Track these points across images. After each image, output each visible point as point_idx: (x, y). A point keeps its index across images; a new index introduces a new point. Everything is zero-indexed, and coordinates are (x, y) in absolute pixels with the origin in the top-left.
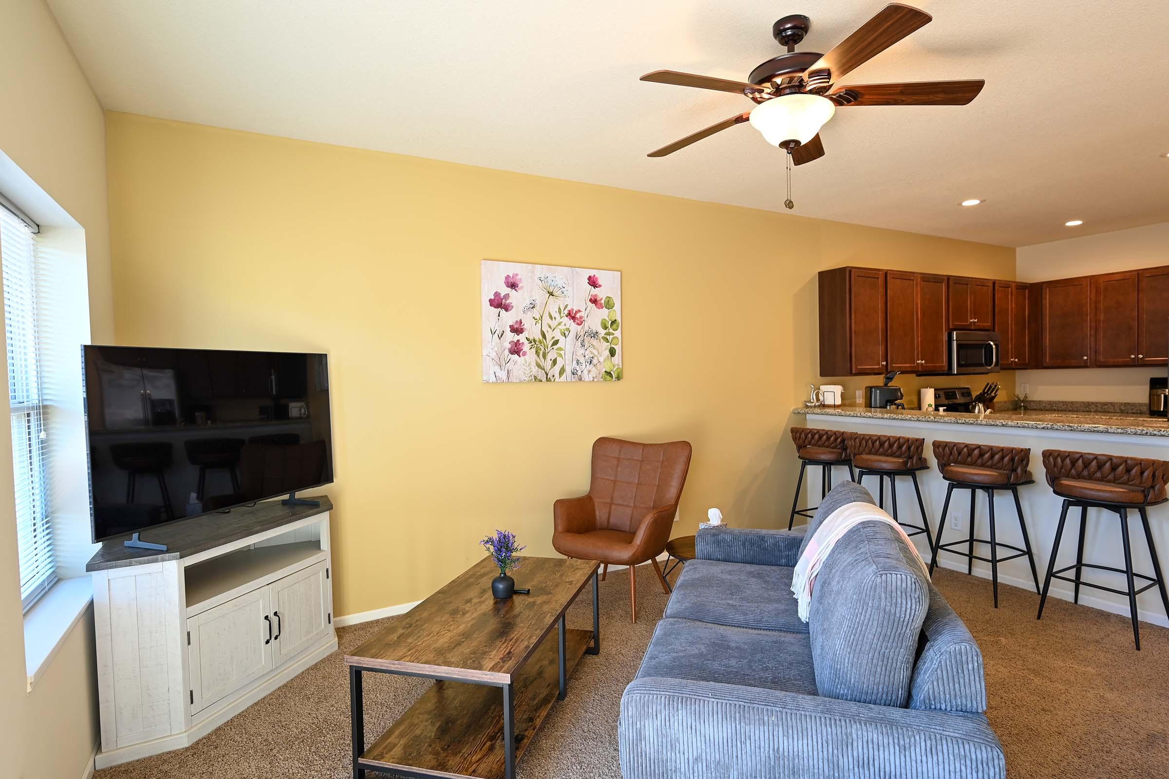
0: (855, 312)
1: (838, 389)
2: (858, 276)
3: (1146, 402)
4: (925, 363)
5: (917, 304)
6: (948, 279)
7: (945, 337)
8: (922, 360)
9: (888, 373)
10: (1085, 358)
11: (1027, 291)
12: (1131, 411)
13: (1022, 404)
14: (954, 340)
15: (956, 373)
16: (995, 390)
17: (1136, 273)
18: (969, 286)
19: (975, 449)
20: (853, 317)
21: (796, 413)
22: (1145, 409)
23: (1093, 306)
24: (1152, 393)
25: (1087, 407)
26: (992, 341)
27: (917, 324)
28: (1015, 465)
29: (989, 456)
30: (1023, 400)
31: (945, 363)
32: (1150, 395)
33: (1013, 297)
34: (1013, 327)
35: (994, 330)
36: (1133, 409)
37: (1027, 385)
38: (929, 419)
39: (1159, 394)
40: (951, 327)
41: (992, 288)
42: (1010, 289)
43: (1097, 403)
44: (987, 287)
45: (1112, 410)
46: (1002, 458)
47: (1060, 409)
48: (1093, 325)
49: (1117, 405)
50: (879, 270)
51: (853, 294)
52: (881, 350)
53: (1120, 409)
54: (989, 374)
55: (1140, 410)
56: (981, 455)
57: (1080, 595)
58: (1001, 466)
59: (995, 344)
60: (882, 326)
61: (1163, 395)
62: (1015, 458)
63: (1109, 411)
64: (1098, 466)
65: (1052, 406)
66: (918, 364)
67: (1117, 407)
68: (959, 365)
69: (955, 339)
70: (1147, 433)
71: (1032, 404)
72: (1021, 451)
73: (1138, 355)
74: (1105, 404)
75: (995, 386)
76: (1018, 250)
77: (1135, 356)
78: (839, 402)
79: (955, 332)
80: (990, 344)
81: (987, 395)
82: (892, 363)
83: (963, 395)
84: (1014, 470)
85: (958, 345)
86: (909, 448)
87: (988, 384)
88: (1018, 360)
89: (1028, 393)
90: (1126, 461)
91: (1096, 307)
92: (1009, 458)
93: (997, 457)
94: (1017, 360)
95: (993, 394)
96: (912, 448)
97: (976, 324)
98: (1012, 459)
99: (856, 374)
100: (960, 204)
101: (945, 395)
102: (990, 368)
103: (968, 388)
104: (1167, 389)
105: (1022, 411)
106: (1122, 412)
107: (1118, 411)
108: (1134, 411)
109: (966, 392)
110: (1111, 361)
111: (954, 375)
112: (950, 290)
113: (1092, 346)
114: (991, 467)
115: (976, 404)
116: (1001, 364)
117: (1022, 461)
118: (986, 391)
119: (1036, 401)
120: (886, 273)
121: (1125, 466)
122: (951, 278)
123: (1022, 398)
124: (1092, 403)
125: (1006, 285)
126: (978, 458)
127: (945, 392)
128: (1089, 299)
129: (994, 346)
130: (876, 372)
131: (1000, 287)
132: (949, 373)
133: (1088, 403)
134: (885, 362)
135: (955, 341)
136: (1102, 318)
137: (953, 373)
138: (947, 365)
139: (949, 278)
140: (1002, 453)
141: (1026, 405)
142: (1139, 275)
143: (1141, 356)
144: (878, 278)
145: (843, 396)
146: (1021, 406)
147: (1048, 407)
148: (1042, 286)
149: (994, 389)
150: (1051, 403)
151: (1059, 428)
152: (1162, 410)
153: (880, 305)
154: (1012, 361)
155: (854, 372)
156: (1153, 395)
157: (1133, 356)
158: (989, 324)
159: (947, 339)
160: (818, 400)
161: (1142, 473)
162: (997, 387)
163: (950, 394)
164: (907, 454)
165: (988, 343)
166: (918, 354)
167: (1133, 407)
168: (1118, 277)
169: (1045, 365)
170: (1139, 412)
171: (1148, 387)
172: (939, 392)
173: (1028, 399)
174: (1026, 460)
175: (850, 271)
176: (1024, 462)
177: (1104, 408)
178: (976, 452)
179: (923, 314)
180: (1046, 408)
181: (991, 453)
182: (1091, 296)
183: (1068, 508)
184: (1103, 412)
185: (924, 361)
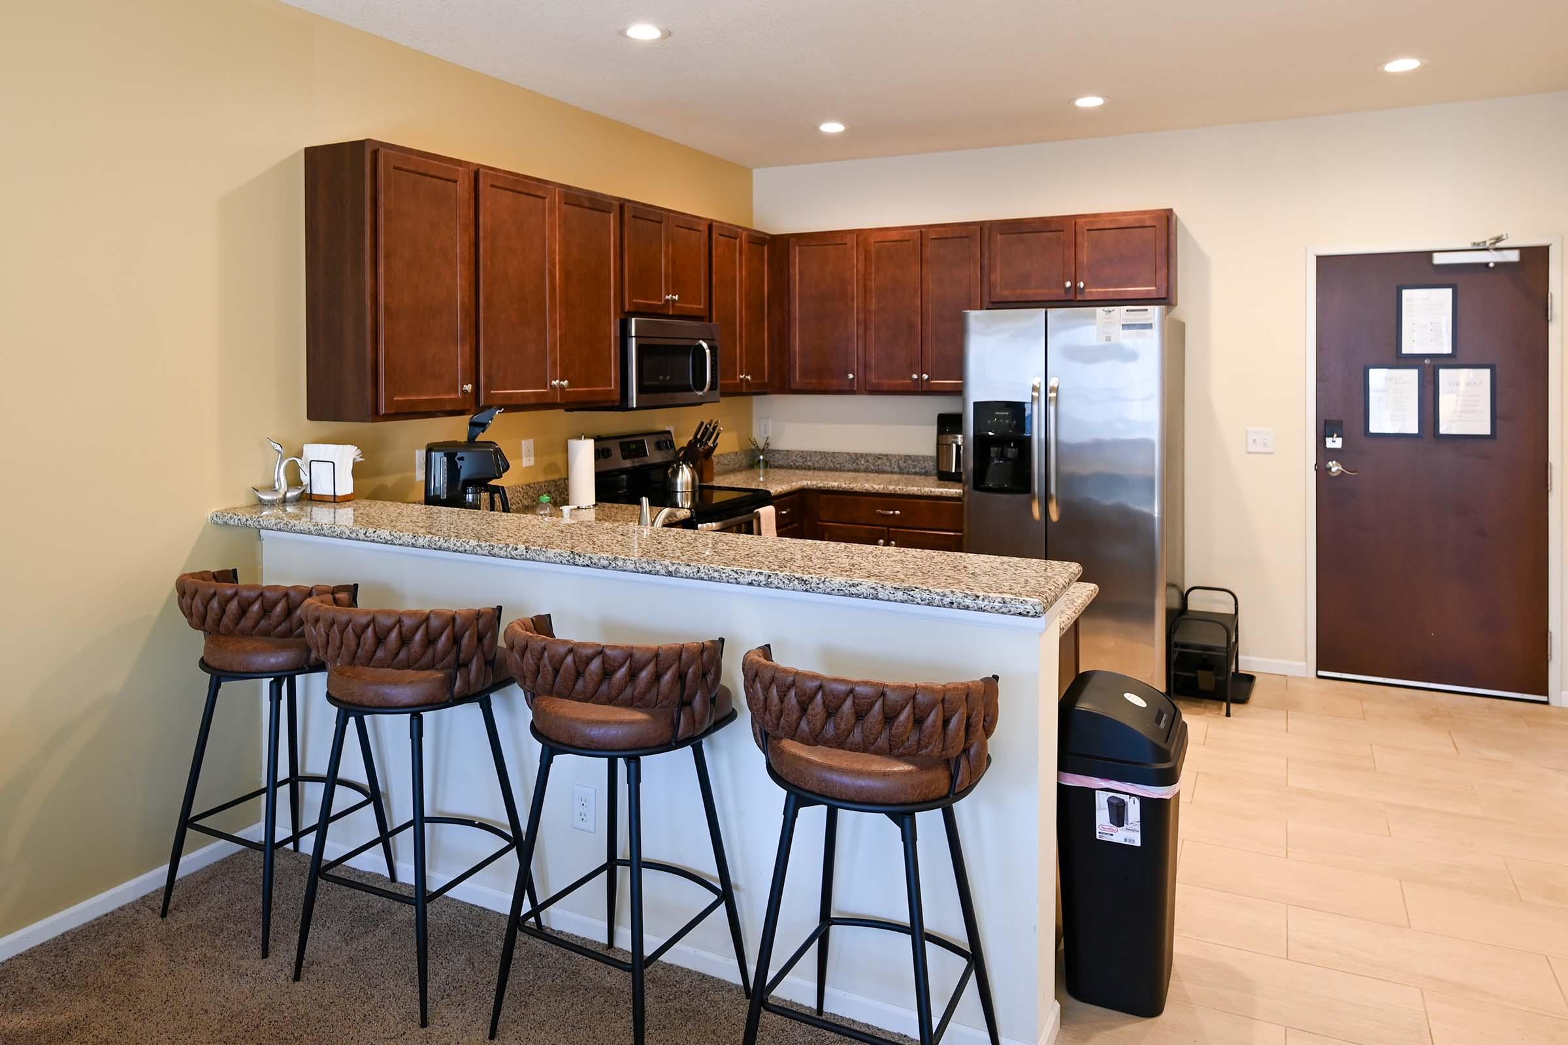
0: (387, 256)
1: (346, 456)
2: (395, 168)
3: (932, 455)
4: (570, 385)
5: (552, 252)
6: (622, 207)
7: (614, 330)
8: (562, 379)
9: (480, 409)
10: (851, 376)
11: (766, 247)
12: (913, 470)
13: (761, 457)
14: (632, 337)
15: (635, 406)
16: (714, 435)
17: (918, 230)
18: (662, 224)
19: (590, 659)
20: (381, 271)
21: (221, 523)
22: (931, 466)
23: (861, 283)
24: (940, 442)
25: (854, 463)
26: (704, 340)
27: (553, 297)
28: (686, 692)
29: (625, 676)
30: (763, 450)
31: (614, 386)
32: (938, 444)
33: (744, 257)
34: (744, 312)
35: (710, 321)
36: (915, 466)
37: (770, 420)
38: (514, 553)
39: (949, 443)
40: (627, 309)
41: (707, 234)
42: (738, 240)
43: (867, 455)
44: (698, 232)
45: (888, 469)
46: (657, 676)
47: (817, 465)
48: (861, 316)
49: (895, 460)
50: (459, 162)
51: (381, 212)
52: (460, 355)
53: (899, 467)
54: (703, 405)
55: (925, 467)
56: (607, 673)
57: (828, 989)
58: (655, 698)
59: (710, 347)
60: (462, 297)
61: (954, 445)
62: (687, 673)
63: (885, 469)
64: (856, 713)
65: (806, 461)
66: (553, 387)
67: (895, 462)
68: (641, 390)
69: (633, 334)
70: (953, 603)
71: (777, 455)
72: (702, 652)
73: (922, 375)
74: (878, 457)
75: (714, 428)
76: (756, 173)
77: (918, 376)
78: (346, 486)
79: (633, 320)
80: (701, 346)
81: (700, 446)
82: (488, 388)
83: (658, 446)
84: (685, 703)
85: (639, 348)
86: (456, 640)
87: (702, 424)
88: (752, 378)
89: (770, 435)
90: (914, 697)
91: (865, 286)
92: (673, 674)
93: (644, 674)
94: (749, 377)
95: (710, 444)
96: (465, 641)
97: (678, 304)
98: (681, 676)
99: (389, 417)
100: (622, 33)
101: (622, 450)
102: (700, 393)
103: (669, 432)
104: (961, 433)
105: (762, 472)
106: (901, 472)
107: (897, 469)
108: (918, 470)
109: (664, 440)
110: (887, 383)
111: (632, 409)
112: (626, 229)
113: (860, 354)
114: (630, 704)
115: (678, 465)
116: (721, 384)
117: (704, 675)
118: (699, 437)
119: (783, 451)
120: (477, 173)
121: (911, 711)
122: (627, 204)
123: (761, 445)
124: (862, 455)
125: (731, 233)
126: (601, 682)
127: (621, 444)
128: (855, 271)
129: (708, 351)
130: (449, 408)
131: (720, 235)
132: (622, 405)
133: (856, 454)
134: (470, 386)
135: (634, 339)
136: (873, 307)
137: (630, 406)
138: (619, 391)
139: (623, 204)
140: (656, 665)
141: (767, 460)
142: (923, 234)
143: (925, 376)
144: (456, 182)
145: (358, 471)
146: (759, 461)
147: (800, 462)
148: (789, 241)
149: (712, 434)
150: (804, 455)
151: (781, 585)
152: (953, 471)
153: (460, 247)
154: (741, 380)
155: (383, 411)
156: (942, 444)
157: (915, 376)
158: (702, 307)
159: (618, 334)
160: (295, 482)
161: (946, 722)
162: (717, 429)
163: (633, 446)
164: (451, 657)
165: (697, 344)
166: (554, 363)
167: (916, 463)
168: (894, 236)
169: (794, 386)
170: (923, 471)
171: (933, 429)
172: (605, 444)
173: (771, 448)
174: (712, 671)
175: (375, 153)
176: (710, 678)
177: (877, 463)
178: (595, 665)
179: (567, 275)
180: (797, 464)
181: (631, 667)
182: (859, 266)
183: (795, 815)
184: (876, 472)
185: (566, 381)
